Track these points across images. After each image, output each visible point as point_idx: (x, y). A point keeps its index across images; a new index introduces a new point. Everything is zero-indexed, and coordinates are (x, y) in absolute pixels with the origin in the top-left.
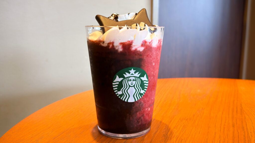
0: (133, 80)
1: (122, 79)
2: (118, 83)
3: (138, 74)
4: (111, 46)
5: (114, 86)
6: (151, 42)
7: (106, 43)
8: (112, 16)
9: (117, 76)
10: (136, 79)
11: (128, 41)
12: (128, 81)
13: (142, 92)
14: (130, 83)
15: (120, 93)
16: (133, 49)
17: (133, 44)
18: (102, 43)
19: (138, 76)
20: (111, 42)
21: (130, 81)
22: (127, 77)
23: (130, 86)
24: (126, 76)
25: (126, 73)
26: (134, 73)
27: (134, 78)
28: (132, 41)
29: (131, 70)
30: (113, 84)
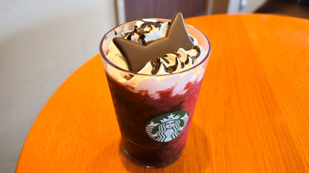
0: (172, 123)
2: (152, 128)
3: (178, 116)
4: (143, 94)
5: (147, 130)
7: (136, 90)
9: (152, 122)
10: (175, 121)
11: (168, 89)
12: (165, 125)
13: (181, 129)
15: (156, 135)
16: (174, 94)
17: (174, 91)
19: (178, 118)
20: (144, 90)
21: (167, 125)
23: (167, 129)
24: (162, 121)
25: (163, 119)
26: (173, 117)
27: (173, 121)
28: (173, 88)
29: (170, 115)
30: (146, 128)
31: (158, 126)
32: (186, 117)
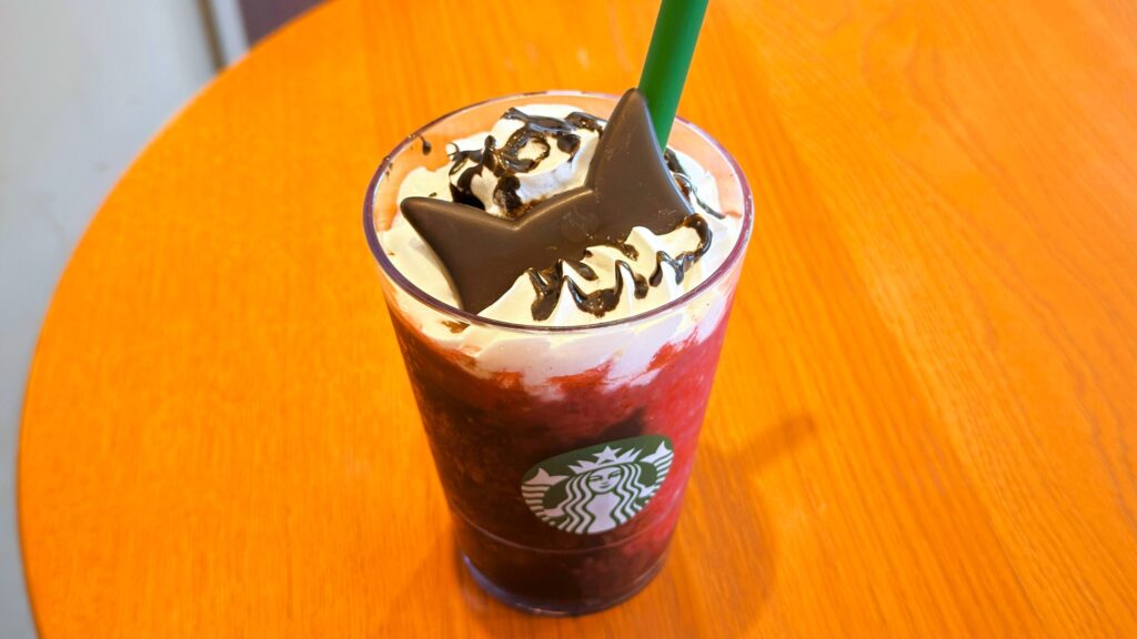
0: (610, 476)
1: (562, 478)
2: (545, 488)
4: (507, 383)
5: (526, 495)
6: (691, 336)
7: (482, 370)
9: (541, 472)
10: (622, 470)
11: (592, 370)
12: (587, 481)
13: (647, 491)
14: (595, 484)
15: (557, 512)
16: (612, 384)
17: (610, 376)
19: (632, 459)
20: (510, 371)
21: (594, 480)
22: (586, 473)
23: (594, 494)
24: (576, 470)
26: (614, 458)
27: (616, 469)
28: (608, 366)
29: (601, 451)
30: (523, 488)
31: (562, 485)
32: (662, 456)
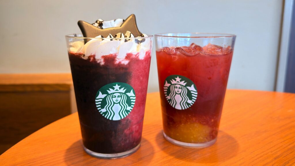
0: (118, 97)
1: (105, 95)
2: (101, 100)
3: (124, 89)
4: (92, 59)
5: (96, 103)
6: (137, 54)
7: (86, 57)
8: (97, 22)
9: (100, 93)
10: (121, 95)
11: (112, 54)
12: (112, 97)
13: (129, 108)
14: (114, 99)
15: (104, 110)
16: (117, 62)
18: (82, 56)
19: (124, 92)
20: (92, 55)
21: (114, 97)
22: (111, 94)
24: (109, 92)
25: (110, 89)
27: (119, 94)
30: (96, 101)
31: (106, 97)
32: (132, 95)
